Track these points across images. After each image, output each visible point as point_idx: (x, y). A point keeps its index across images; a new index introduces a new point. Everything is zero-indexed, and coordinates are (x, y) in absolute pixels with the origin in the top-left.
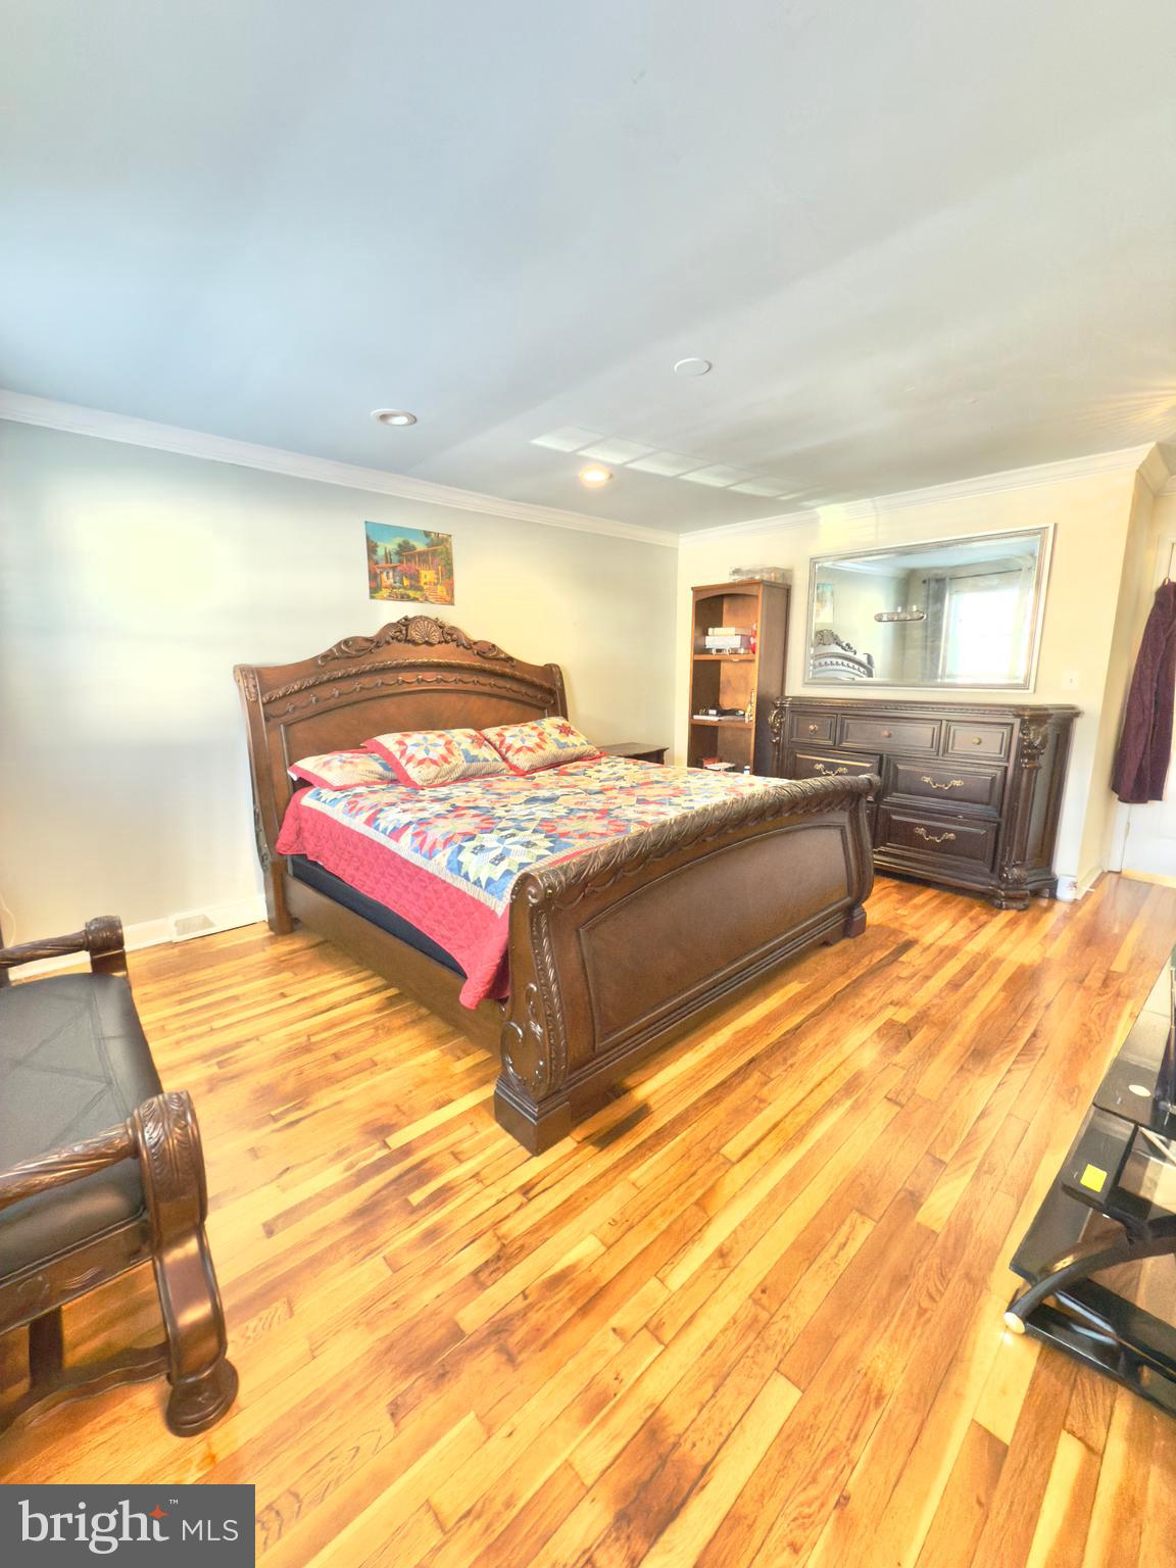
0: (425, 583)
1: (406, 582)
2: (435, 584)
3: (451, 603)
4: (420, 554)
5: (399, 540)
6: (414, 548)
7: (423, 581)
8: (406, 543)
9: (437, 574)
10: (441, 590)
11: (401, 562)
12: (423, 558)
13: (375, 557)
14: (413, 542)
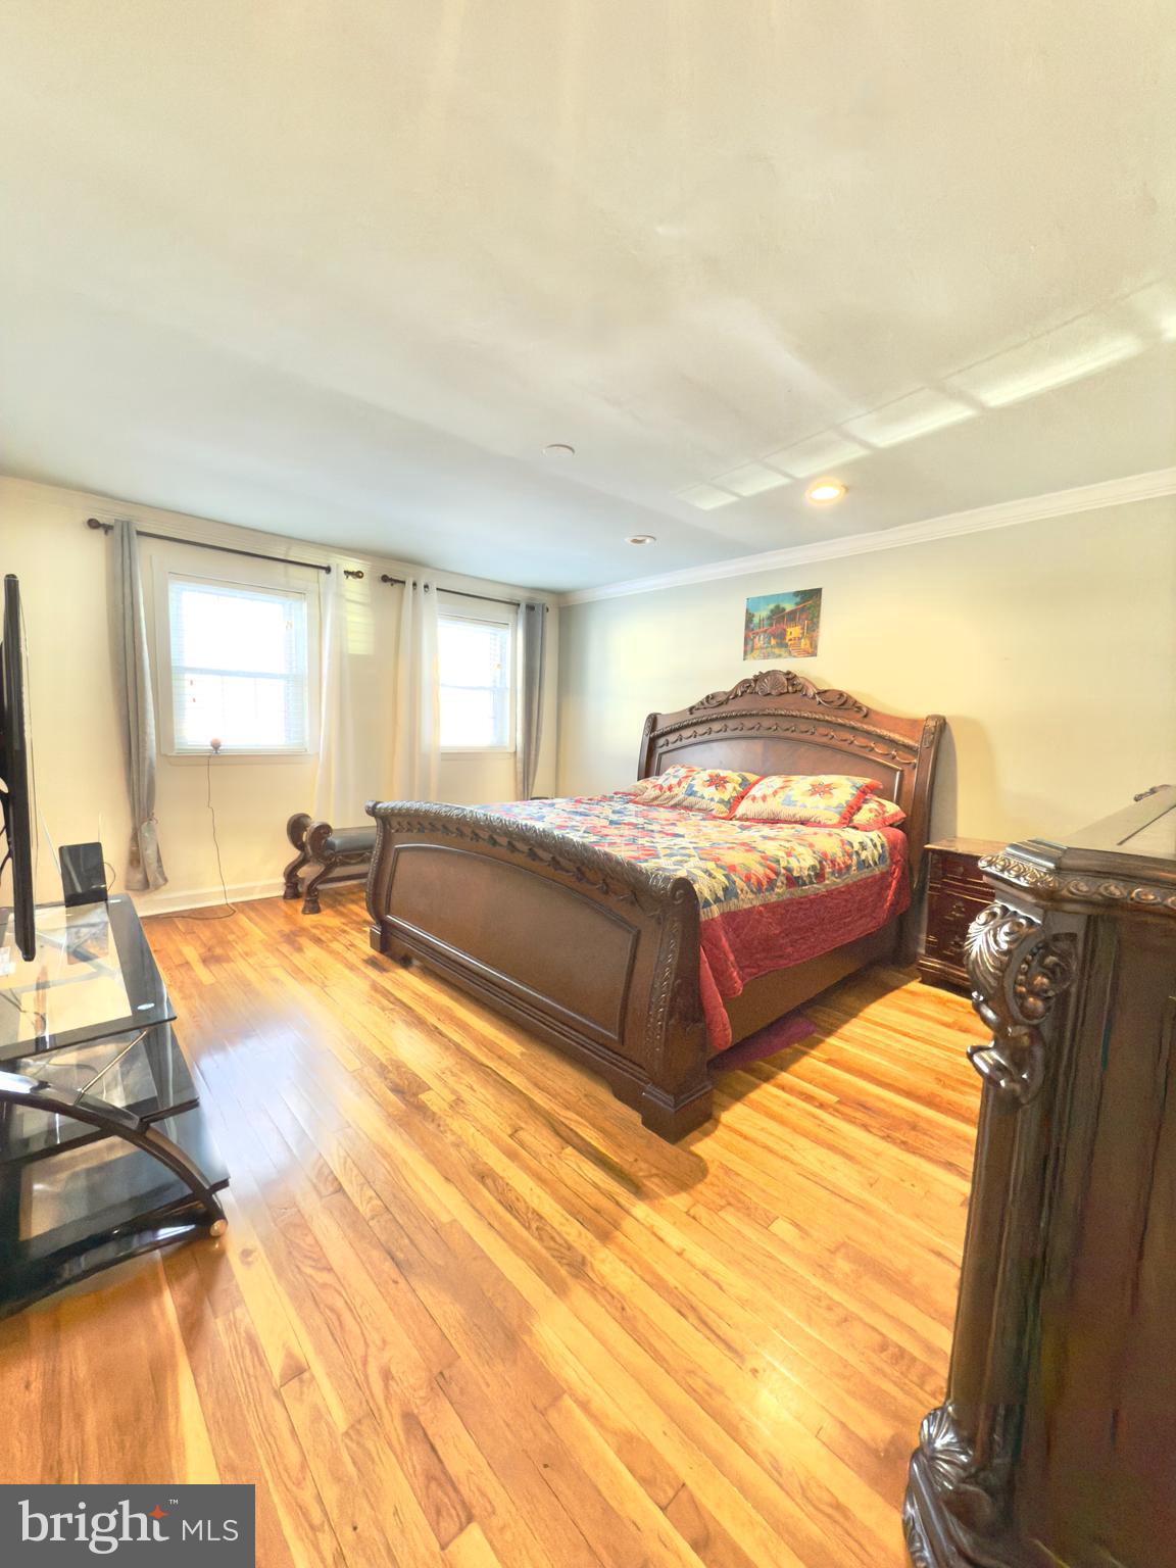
0: (790, 640)
1: (773, 642)
2: (800, 639)
3: (814, 654)
4: (792, 612)
5: (772, 606)
6: (784, 610)
7: (788, 637)
8: (777, 607)
9: (803, 629)
10: (805, 643)
11: (771, 625)
12: (792, 617)
13: (752, 626)
14: (783, 605)
